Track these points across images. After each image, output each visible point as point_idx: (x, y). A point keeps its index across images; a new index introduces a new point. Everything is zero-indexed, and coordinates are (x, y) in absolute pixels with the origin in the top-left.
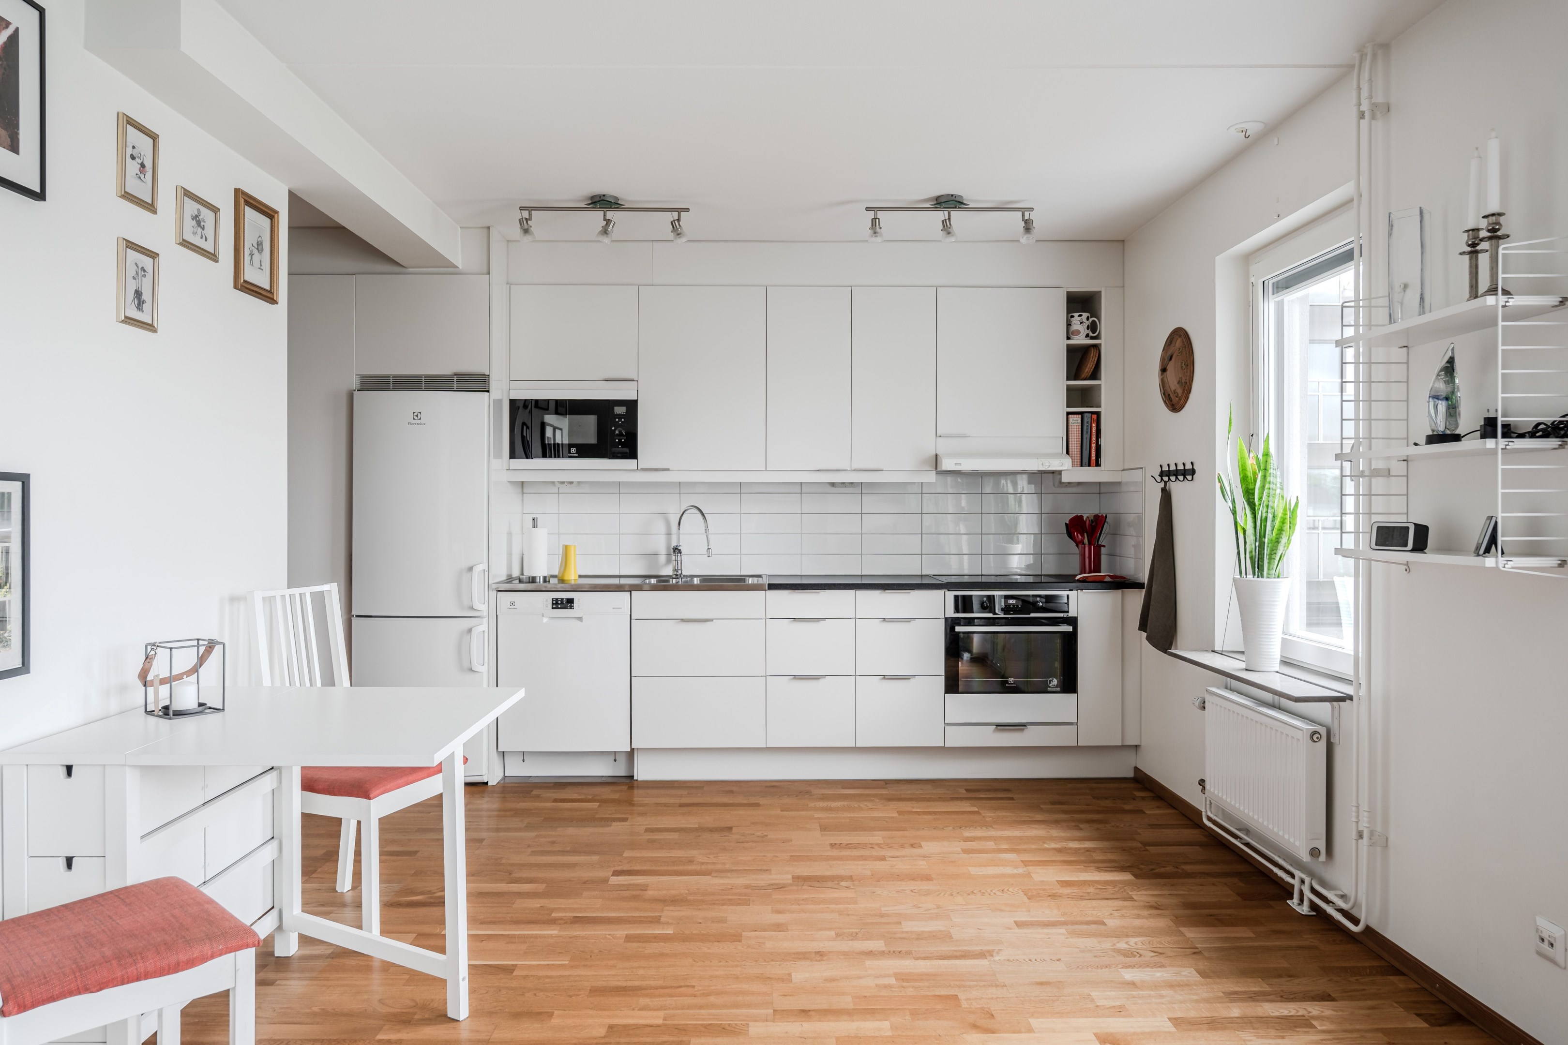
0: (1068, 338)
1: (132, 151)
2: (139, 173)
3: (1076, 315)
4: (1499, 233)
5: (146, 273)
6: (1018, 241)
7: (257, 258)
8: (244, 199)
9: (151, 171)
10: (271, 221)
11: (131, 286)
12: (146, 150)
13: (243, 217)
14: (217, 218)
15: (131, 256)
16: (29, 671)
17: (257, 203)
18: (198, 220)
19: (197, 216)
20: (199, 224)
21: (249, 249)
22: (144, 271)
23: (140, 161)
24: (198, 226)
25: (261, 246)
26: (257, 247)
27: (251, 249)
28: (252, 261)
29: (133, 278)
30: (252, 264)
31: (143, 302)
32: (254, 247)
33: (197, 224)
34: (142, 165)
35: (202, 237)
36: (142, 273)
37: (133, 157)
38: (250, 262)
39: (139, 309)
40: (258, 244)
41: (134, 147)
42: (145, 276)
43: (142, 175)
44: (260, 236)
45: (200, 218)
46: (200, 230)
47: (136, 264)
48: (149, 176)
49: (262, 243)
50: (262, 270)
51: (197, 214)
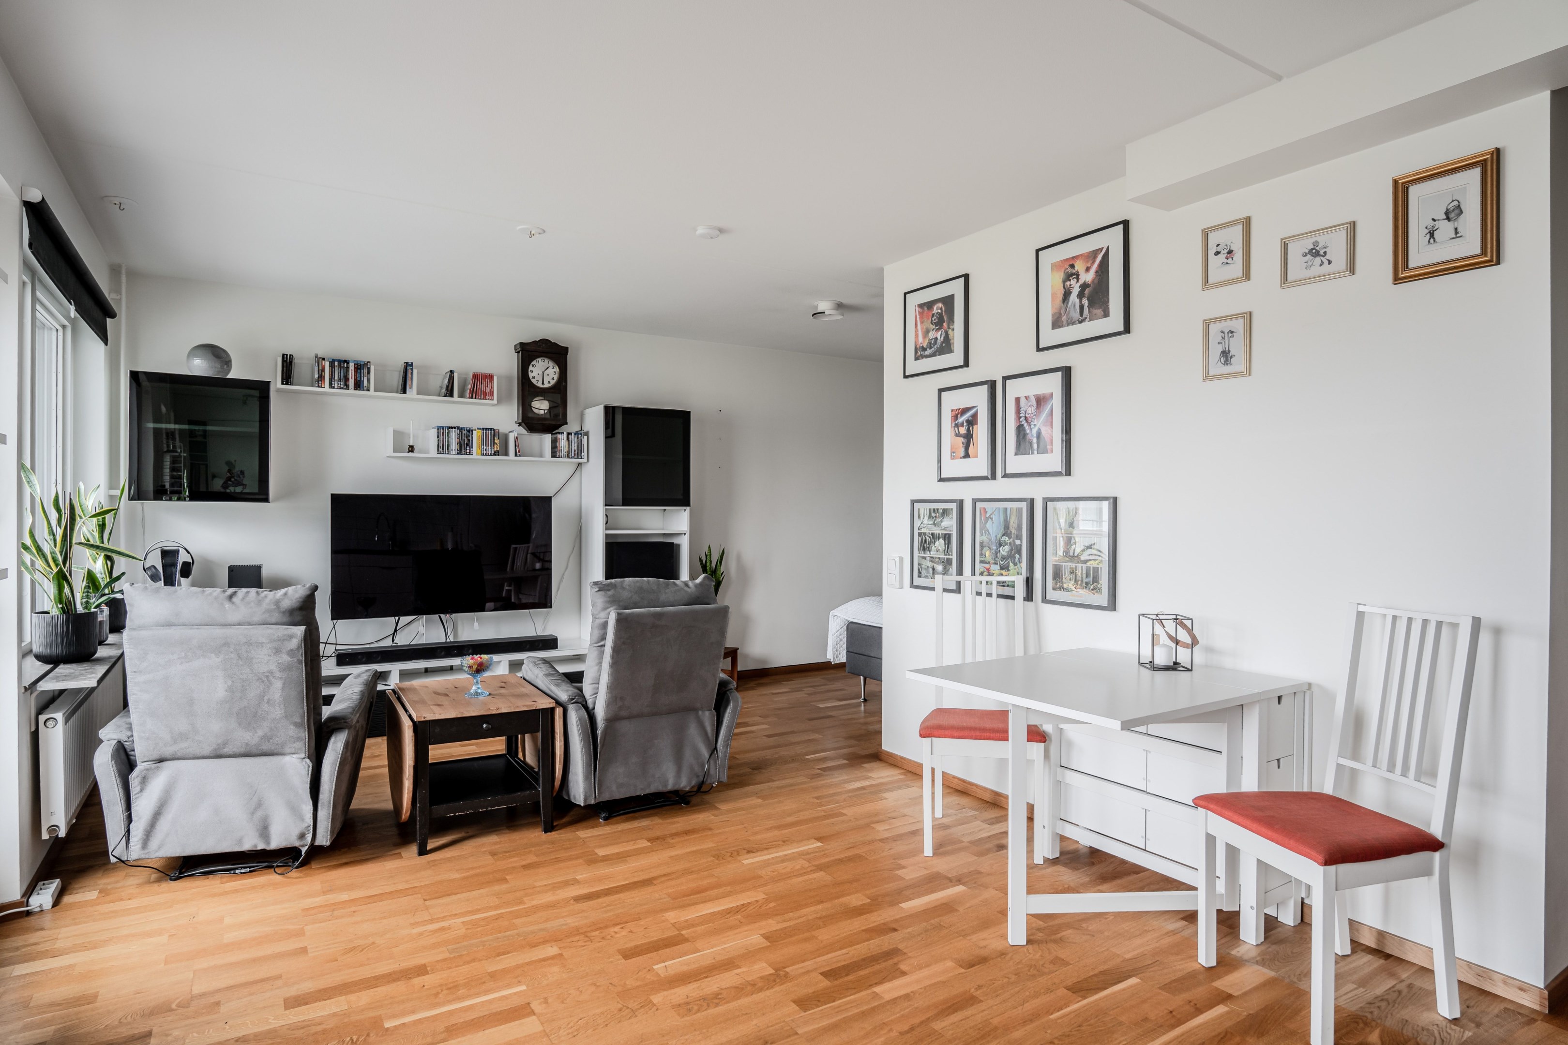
1: (1217, 249)
2: (1226, 260)
5: (1234, 334)
7: (1445, 229)
8: (1403, 183)
9: (1241, 250)
10: (1482, 168)
11: (1216, 351)
12: (1234, 237)
13: (1402, 204)
14: (1352, 231)
15: (1214, 329)
16: (1115, 610)
17: (1437, 169)
18: (1314, 252)
19: (1312, 249)
20: (1317, 254)
21: (1426, 228)
22: (1232, 332)
23: (1226, 251)
24: (1315, 257)
25: (1457, 211)
26: (1445, 217)
27: (1429, 227)
28: (1434, 238)
29: (1219, 343)
30: (1434, 241)
31: (1231, 357)
32: (1439, 220)
33: (1313, 256)
34: (1230, 252)
35: (1322, 264)
36: (1230, 335)
37: (1217, 253)
38: (1429, 242)
39: (1227, 364)
40: (1447, 213)
41: (1218, 245)
42: (1233, 336)
43: (1230, 261)
44: (1453, 201)
45: (1317, 248)
46: (1318, 260)
47: (1222, 332)
48: (1238, 256)
49: (1459, 206)
50: (1461, 236)
51: (1313, 247)
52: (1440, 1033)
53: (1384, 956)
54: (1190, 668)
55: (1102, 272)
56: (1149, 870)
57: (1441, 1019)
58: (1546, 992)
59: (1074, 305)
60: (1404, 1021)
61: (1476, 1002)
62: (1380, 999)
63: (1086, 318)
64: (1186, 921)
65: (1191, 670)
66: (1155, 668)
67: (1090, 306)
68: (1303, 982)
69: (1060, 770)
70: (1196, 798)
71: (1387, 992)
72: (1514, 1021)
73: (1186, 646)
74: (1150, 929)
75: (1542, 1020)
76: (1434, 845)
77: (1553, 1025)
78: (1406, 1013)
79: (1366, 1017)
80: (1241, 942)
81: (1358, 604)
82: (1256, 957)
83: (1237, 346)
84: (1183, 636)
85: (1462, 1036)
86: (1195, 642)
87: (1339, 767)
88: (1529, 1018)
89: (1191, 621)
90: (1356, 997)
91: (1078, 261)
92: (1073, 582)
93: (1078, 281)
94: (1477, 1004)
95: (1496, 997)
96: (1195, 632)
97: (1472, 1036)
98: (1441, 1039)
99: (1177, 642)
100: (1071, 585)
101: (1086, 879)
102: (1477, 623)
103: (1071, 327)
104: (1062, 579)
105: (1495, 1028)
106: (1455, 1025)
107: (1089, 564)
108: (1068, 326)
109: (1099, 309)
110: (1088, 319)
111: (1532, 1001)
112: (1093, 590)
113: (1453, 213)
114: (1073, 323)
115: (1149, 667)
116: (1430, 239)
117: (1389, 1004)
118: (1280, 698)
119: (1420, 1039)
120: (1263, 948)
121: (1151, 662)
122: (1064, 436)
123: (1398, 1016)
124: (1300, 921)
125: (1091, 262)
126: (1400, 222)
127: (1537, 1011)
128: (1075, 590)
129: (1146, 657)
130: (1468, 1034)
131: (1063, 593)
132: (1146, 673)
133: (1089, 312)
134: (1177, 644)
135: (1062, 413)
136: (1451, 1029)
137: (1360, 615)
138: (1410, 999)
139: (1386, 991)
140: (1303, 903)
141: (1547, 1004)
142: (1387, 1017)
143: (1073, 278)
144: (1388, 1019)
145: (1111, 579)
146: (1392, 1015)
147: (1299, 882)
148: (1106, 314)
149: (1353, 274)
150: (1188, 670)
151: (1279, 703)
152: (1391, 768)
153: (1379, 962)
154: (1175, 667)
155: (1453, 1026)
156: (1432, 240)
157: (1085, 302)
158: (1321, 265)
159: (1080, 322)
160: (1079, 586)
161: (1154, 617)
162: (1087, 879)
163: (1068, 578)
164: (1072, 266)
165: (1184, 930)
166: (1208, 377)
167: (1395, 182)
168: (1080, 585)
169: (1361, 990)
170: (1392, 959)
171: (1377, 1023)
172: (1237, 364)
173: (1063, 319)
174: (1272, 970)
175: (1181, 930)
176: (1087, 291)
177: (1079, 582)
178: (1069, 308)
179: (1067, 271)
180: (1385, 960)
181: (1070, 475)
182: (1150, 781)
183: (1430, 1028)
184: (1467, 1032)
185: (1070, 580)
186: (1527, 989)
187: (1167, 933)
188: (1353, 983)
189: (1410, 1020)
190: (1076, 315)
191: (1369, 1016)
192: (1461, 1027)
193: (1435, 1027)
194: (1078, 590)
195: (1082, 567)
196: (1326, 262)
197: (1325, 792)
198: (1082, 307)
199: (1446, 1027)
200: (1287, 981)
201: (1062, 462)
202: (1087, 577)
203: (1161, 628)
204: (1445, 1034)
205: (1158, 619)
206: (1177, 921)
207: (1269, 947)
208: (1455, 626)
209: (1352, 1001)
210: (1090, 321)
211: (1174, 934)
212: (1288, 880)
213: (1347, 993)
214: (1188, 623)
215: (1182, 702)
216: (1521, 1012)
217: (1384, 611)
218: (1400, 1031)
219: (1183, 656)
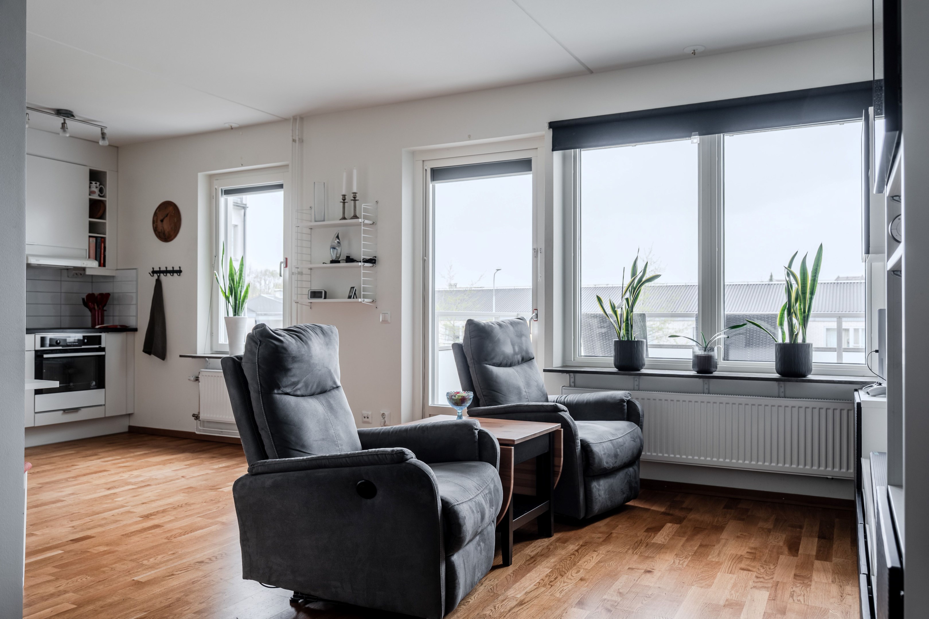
0: (90, 195)
3: (94, 182)
4: (356, 199)
6: (98, 143)
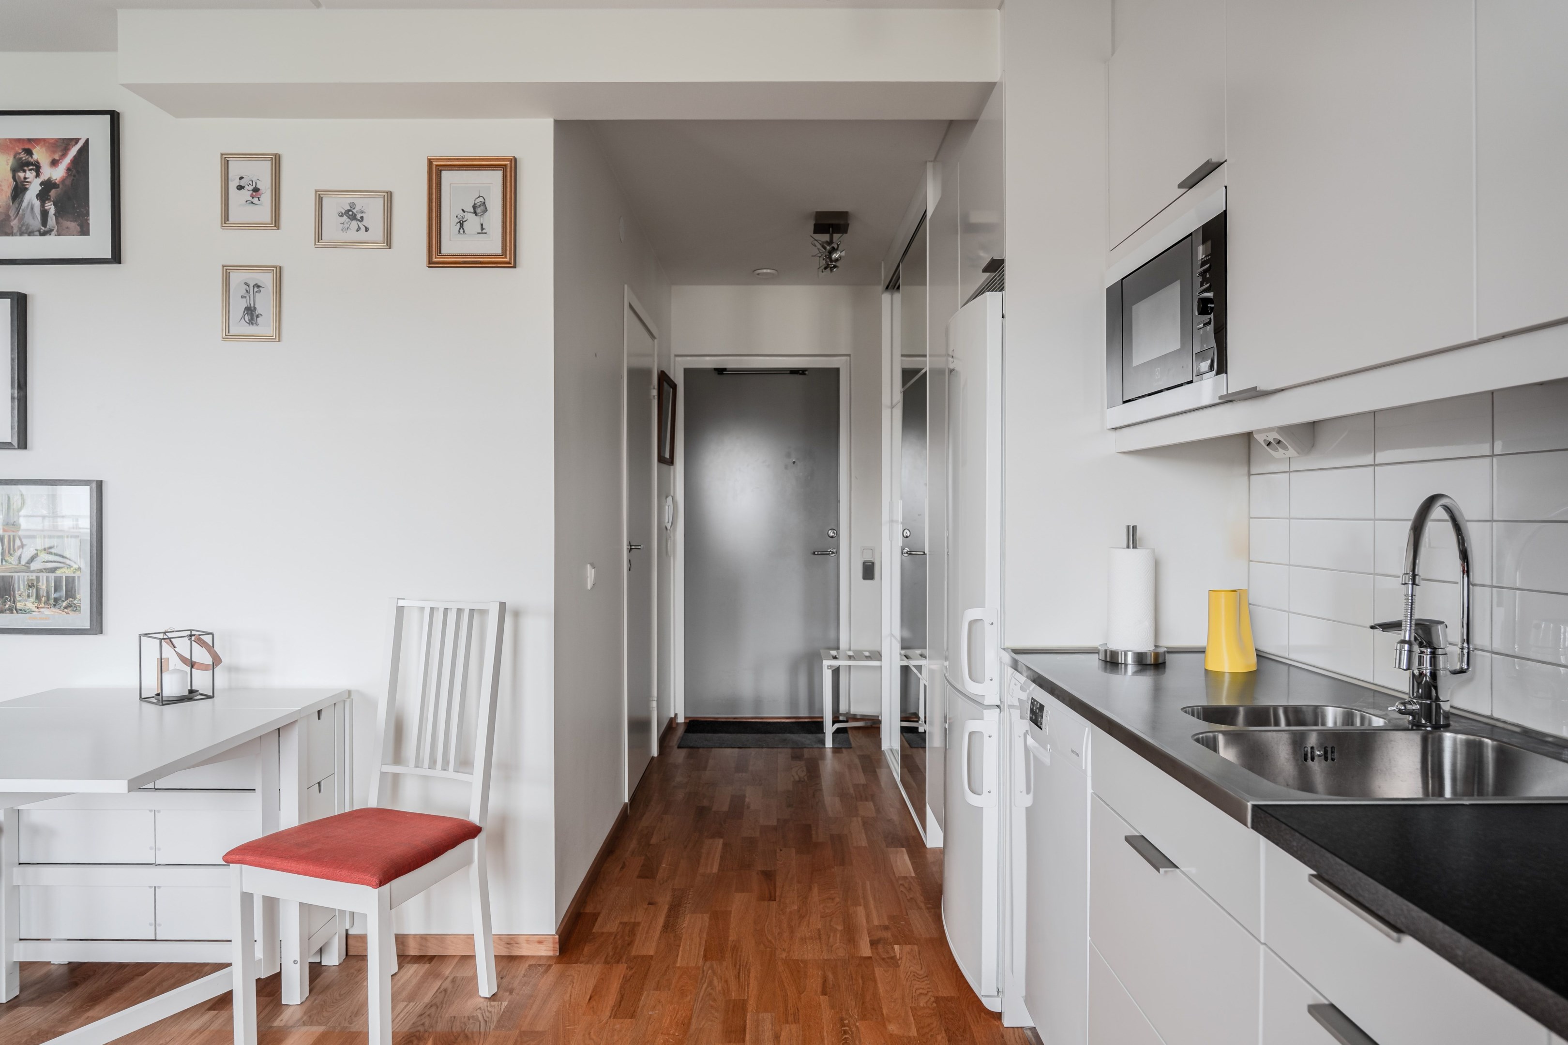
1: (239, 182)
2: (251, 199)
5: (261, 289)
7: (473, 223)
8: (437, 166)
9: (269, 191)
10: (503, 172)
11: (238, 306)
12: (261, 173)
13: (436, 187)
14: (389, 202)
15: (236, 279)
16: (101, 632)
17: (467, 161)
18: (351, 214)
19: (349, 211)
20: (353, 217)
21: (457, 217)
22: (259, 287)
23: (251, 188)
24: (352, 220)
25: (482, 208)
26: (473, 211)
27: (459, 217)
28: (463, 229)
29: (242, 297)
30: (464, 232)
31: (257, 316)
32: (468, 212)
33: (350, 218)
34: (256, 190)
35: (358, 229)
36: (256, 289)
37: (240, 188)
38: (459, 232)
39: (252, 324)
40: (474, 207)
41: (241, 178)
42: (260, 291)
43: (255, 200)
44: (479, 197)
45: (354, 211)
46: (354, 224)
47: (246, 284)
48: (266, 197)
49: (484, 203)
50: (486, 233)
51: (349, 208)
52: (483, 1015)
53: (428, 960)
54: (211, 694)
55: (78, 172)
56: (160, 963)
57: (482, 1000)
58: (557, 937)
59: (32, 209)
60: (453, 1018)
61: (507, 971)
62: (429, 1006)
63: (52, 230)
64: (214, 1010)
65: (212, 697)
66: (161, 700)
67: (57, 215)
68: (355, 1023)
69: (17, 870)
70: (229, 853)
71: (434, 997)
72: (536, 974)
73: (204, 667)
74: (168, 1040)
75: (555, 963)
76: (471, 832)
77: (563, 964)
78: (452, 1011)
79: (419, 1031)
80: (284, 1007)
81: (398, 599)
82: (302, 1018)
83: (264, 304)
84: (201, 655)
85: (501, 1009)
86: (217, 660)
87: (383, 774)
88: (546, 966)
89: (211, 635)
90: (408, 1014)
91: (38, 148)
92: (33, 599)
93: (38, 175)
94: (508, 973)
95: (522, 957)
96: (217, 648)
97: (508, 1004)
98: (485, 1020)
99: (192, 665)
100: (30, 604)
101: (66, 1011)
102: (503, 605)
103: (26, 238)
104: (14, 597)
105: (524, 988)
106: (494, 1001)
107: (58, 573)
108: (21, 234)
109: (74, 221)
110: (55, 232)
111: (548, 950)
112: (65, 608)
113: (480, 208)
114: (30, 234)
115: (155, 701)
116: (460, 229)
117: (437, 1008)
118: (319, 712)
119: (468, 1030)
120: (308, 1004)
121: (158, 695)
122: (16, 392)
123: (447, 1016)
124: (345, 957)
125: (60, 154)
126: (434, 204)
127: (550, 957)
128: (37, 610)
129: (150, 686)
130: (505, 1004)
131: (15, 615)
132: (151, 710)
133: (57, 223)
134: (192, 667)
135: (12, 360)
136: (491, 1006)
137: (400, 610)
138: (455, 993)
139: (434, 995)
140: (347, 935)
141: (558, 947)
142: (437, 1022)
143: (30, 170)
144: (438, 1024)
145: (95, 592)
146: (441, 1017)
147: (342, 912)
148: (84, 231)
149: (390, 248)
150: (208, 697)
151: (319, 719)
152: (433, 764)
153: (425, 967)
154: (191, 695)
155: (493, 1003)
156: (461, 230)
157: (51, 208)
158: (357, 231)
159: (43, 234)
160: (43, 605)
161: (161, 636)
162: (68, 1010)
163: (25, 594)
164: (29, 152)
165: (213, 1022)
166: (228, 336)
167: (430, 162)
168: (45, 603)
169: (412, 1004)
170: (435, 959)
171: (430, 1033)
172: (265, 326)
173: (12, 224)
174: (320, 1024)
175: (208, 1024)
176: (53, 193)
177: (43, 599)
178: (23, 210)
179: (18, 156)
180: (430, 964)
181: (25, 447)
182: (159, 849)
183: (475, 1015)
184: (504, 1003)
185: (29, 596)
186: (544, 939)
187: (192, 1035)
188: (403, 1001)
189: (457, 1015)
190: (35, 222)
191: (421, 1029)
192: (499, 1001)
193: (478, 1011)
194: (42, 610)
195: (47, 578)
196: (363, 229)
197: (369, 806)
198: (45, 214)
199: (487, 1007)
200: (338, 1029)
201: (12, 428)
202: (56, 591)
203: (171, 650)
204: (487, 1014)
205: (166, 638)
206: (203, 1014)
207: (315, 1000)
208: (483, 612)
209: (404, 1021)
210: (59, 235)
211: (201, 1033)
212: (332, 914)
213: (399, 1014)
214: (208, 639)
215: (201, 741)
216: (541, 963)
217: (421, 604)
218: (450, 1030)
219: (201, 681)
